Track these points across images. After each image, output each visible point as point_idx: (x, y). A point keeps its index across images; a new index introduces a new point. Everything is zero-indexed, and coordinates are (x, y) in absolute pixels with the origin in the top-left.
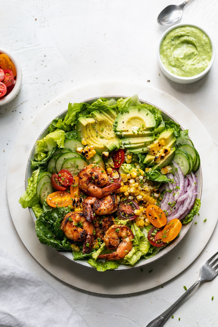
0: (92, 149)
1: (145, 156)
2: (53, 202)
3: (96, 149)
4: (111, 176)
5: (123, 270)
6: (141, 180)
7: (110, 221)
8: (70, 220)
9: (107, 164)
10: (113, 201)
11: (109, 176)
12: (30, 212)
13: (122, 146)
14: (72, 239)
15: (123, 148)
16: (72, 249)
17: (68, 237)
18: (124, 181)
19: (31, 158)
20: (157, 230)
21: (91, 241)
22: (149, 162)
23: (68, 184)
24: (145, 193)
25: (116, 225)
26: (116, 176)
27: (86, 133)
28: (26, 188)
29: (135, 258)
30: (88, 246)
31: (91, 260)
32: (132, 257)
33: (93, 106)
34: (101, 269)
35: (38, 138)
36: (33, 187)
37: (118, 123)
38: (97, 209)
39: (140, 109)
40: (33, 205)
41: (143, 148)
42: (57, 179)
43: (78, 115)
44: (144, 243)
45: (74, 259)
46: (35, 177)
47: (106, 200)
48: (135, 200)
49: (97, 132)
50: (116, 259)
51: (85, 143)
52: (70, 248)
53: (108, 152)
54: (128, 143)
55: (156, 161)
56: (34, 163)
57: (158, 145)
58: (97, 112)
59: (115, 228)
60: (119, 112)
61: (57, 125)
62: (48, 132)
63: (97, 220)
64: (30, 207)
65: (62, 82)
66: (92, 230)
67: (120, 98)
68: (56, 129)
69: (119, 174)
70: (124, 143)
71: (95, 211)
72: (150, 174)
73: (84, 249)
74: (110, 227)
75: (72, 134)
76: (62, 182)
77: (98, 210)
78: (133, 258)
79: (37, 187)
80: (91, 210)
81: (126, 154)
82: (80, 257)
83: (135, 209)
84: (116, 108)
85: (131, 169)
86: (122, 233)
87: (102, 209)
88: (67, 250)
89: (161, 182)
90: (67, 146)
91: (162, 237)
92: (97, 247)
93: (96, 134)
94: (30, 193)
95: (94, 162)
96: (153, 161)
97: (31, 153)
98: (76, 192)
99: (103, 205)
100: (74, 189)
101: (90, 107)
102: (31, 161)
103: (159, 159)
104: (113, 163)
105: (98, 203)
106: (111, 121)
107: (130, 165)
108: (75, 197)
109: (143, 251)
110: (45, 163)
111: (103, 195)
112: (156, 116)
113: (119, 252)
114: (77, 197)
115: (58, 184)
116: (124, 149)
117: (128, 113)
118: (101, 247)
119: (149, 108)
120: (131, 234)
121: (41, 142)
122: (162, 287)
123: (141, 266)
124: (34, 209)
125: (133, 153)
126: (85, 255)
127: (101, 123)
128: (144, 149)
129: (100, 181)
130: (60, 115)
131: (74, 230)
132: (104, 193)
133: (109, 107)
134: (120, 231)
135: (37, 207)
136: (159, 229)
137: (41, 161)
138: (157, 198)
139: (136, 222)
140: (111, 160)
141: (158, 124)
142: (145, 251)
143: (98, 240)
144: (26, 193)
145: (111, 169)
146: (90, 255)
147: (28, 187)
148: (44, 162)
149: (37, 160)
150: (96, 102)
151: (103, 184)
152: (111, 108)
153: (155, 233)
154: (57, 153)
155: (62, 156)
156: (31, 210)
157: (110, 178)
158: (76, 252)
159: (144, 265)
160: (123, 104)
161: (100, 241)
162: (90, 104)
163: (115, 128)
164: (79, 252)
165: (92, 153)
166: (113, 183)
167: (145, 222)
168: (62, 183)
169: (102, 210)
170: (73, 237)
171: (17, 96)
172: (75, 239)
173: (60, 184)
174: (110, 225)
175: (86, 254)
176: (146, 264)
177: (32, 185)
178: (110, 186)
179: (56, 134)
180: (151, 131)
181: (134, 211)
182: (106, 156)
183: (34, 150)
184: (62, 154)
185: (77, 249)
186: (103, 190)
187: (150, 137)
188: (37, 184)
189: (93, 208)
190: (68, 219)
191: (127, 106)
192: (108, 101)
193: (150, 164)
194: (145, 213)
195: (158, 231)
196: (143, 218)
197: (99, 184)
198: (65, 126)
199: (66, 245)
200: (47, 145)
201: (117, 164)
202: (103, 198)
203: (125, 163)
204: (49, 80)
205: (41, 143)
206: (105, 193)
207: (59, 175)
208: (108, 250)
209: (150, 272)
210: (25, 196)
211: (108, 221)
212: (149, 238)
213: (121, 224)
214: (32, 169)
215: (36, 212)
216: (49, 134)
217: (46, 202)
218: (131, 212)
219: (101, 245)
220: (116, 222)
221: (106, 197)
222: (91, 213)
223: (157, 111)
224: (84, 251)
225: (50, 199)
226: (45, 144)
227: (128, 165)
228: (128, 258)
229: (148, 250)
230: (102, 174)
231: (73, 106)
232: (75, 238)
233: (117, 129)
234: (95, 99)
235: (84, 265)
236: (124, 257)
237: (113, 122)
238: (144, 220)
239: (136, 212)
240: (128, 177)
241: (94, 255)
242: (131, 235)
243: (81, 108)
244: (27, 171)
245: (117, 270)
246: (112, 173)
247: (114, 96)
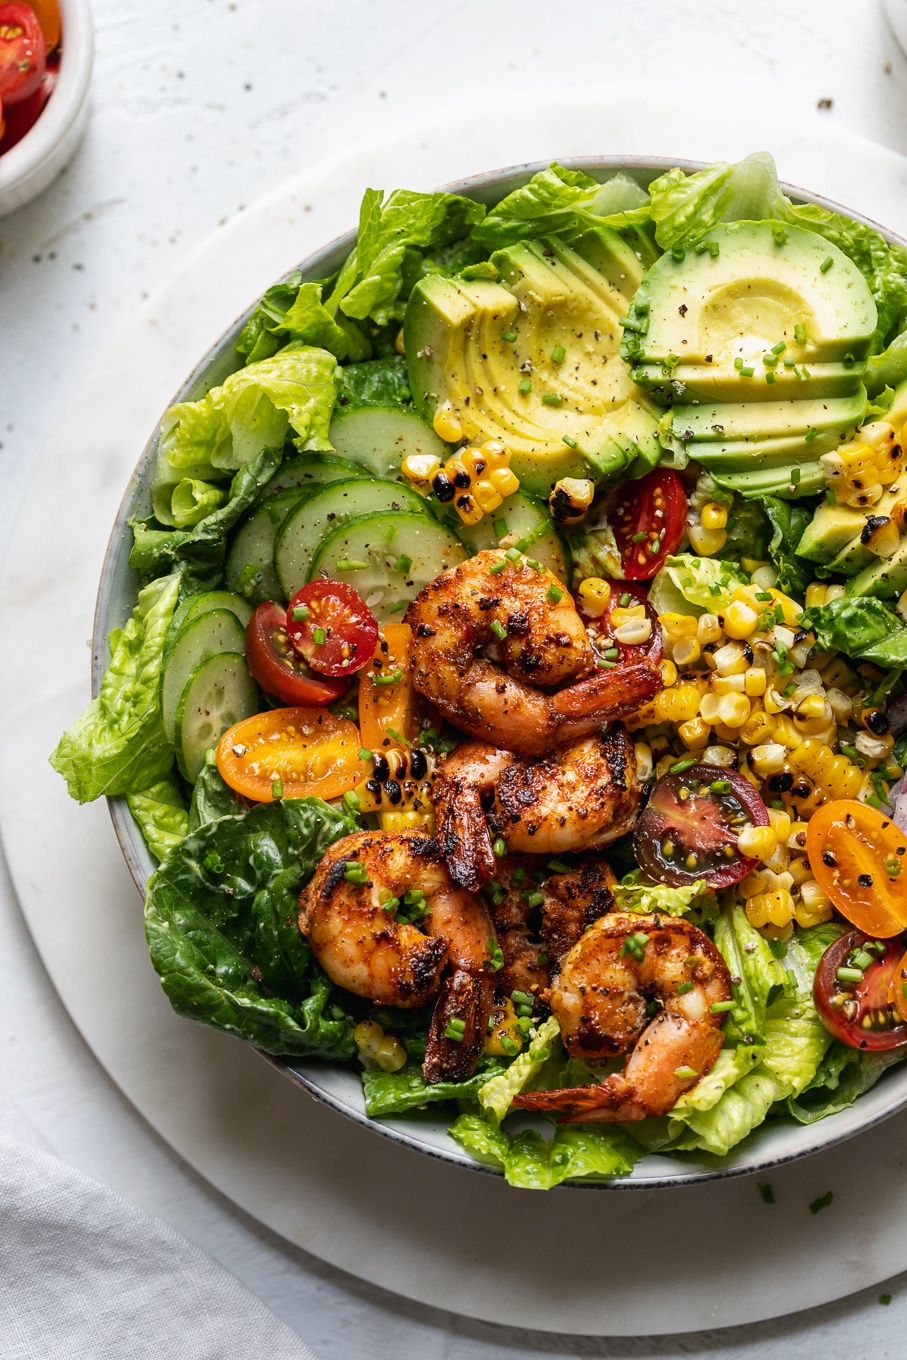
0: (498, 465)
1: (805, 514)
2: (257, 771)
3: (517, 463)
4: (602, 631)
5: (660, 1185)
6: (781, 648)
7: (590, 892)
8: (357, 876)
9: (581, 557)
10: (612, 772)
11: (592, 625)
12: (116, 826)
13: (675, 447)
14: (362, 992)
15: (680, 461)
16: (357, 1051)
17: (338, 980)
18: (682, 656)
19: (134, 509)
20: (871, 951)
21: (476, 1006)
22: (830, 548)
23: (345, 663)
24: (801, 733)
25: (625, 916)
26: (635, 628)
27: (458, 368)
28: (97, 685)
29: (738, 1117)
30: (459, 1036)
31: (474, 1123)
32: (717, 1107)
33: (506, 215)
34: (527, 1175)
35: (179, 393)
36: (137, 676)
37: (654, 316)
38: (516, 818)
39: (787, 236)
40: (135, 786)
41: (795, 467)
42: (283, 633)
43: (418, 264)
44: (793, 1030)
45: (367, 1111)
46: (153, 615)
47: (567, 768)
48: (744, 770)
49: (523, 367)
50: (620, 1116)
51: (454, 430)
52: (348, 1046)
53: (592, 480)
54: (710, 433)
55: (873, 540)
56: (145, 538)
57: (885, 449)
58: (527, 247)
59: (623, 934)
60: (661, 252)
61: (294, 319)
62: (234, 356)
63: (516, 885)
64: (117, 799)
65: (322, 97)
66: (484, 943)
67: (668, 171)
68: (282, 340)
69: (652, 614)
70: (687, 432)
71: (501, 829)
72: (838, 615)
73: (433, 1053)
74: (592, 928)
75: (375, 378)
76: (314, 656)
77: (521, 825)
78: (723, 1112)
79: (162, 676)
80: (477, 820)
81: (693, 501)
82: (407, 1100)
83: (742, 824)
84: (641, 233)
85: (725, 584)
86: (661, 962)
87: (546, 819)
88: (332, 1055)
89: (902, 663)
90: (349, 441)
91: (898, 992)
92: (508, 1042)
93: (521, 379)
94: (120, 714)
95: (506, 540)
96: (857, 542)
97: (133, 480)
98: (394, 718)
99: (555, 794)
100: (385, 697)
101: (492, 220)
102: (132, 528)
103: (892, 531)
104: (615, 548)
105: (526, 779)
106: (611, 304)
107: (717, 564)
108: (386, 743)
109: (783, 1072)
110: (214, 541)
111: (553, 735)
112: (878, 282)
113: (640, 1075)
114: (398, 746)
115: (290, 664)
116: (683, 468)
117: (714, 256)
118: (537, 1046)
119: (835, 233)
120: (716, 969)
121: (196, 416)
122: (885, 1300)
123: (771, 1164)
124: (138, 808)
125: (736, 494)
126: (437, 1091)
127: (554, 316)
128: (802, 473)
129: (540, 649)
130: (308, 264)
131: (374, 934)
132: (559, 725)
133: (598, 224)
134: (650, 950)
135: (158, 797)
136: (881, 947)
137: (189, 528)
138: (873, 765)
139: (745, 901)
140: (603, 536)
141: (889, 327)
142: (798, 1074)
143: (517, 1005)
144: (99, 715)
145: (605, 587)
146: (467, 1090)
147: (110, 677)
148: (206, 530)
149: (165, 521)
150: (525, 191)
151: (555, 672)
152: (610, 229)
153: (856, 967)
154: (285, 480)
155: (318, 499)
156: (123, 813)
157: (595, 639)
158: (383, 1071)
159: (786, 1159)
160: (685, 206)
161: (525, 1008)
162: (491, 206)
163: (636, 345)
164: (398, 1073)
165: (495, 484)
166: (613, 665)
167: (799, 901)
168: (313, 661)
169: (546, 824)
170: (371, 976)
171: (64, 172)
172: (379, 992)
173: (302, 666)
174: (588, 916)
175: (441, 1085)
176: (801, 1154)
177: (131, 668)
178: (596, 680)
179: (285, 367)
180: (848, 364)
181: (737, 834)
182: (574, 505)
183: (150, 462)
184: (313, 490)
185: (387, 1052)
186: (557, 704)
187: (843, 400)
188: (165, 657)
189: (494, 812)
190: (345, 869)
191: (707, 217)
192: (599, 186)
193: (835, 563)
194: (798, 847)
195: (878, 958)
196: (787, 878)
197: (534, 668)
198: (339, 330)
199: (326, 1026)
200: (230, 437)
201: (642, 560)
202: (553, 752)
203: (686, 551)
204: (248, 87)
205: (192, 422)
206: (564, 721)
207: (295, 609)
208: (577, 1064)
209: (819, 1204)
210: (92, 727)
211: (581, 892)
212: (819, 996)
213: (658, 911)
214: (138, 570)
215: (151, 829)
216: (244, 370)
217: (215, 772)
218: (717, 841)
219: (533, 1033)
220: (628, 895)
221: (574, 746)
222: (481, 840)
223: (882, 254)
224: (435, 1066)
225: (235, 748)
226: (215, 432)
227: (704, 562)
228: (695, 1114)
229: (812, 1067)
230: (551, 610)
231: (386, 206)
232: (382, 988)
233: (649, 351)
234: (517, 175)
235: (427, 1147)
236: (670, 1106)
237: (618, 311)
238: (795, 890)
239: (749, 838)
240: (705, 631)
241: (493, 1090)
242: (713, 976)
243: (437, 222)
244: (107, 583)
245: (626, 1187)
246: (606, 612)
247: (629, 161)
